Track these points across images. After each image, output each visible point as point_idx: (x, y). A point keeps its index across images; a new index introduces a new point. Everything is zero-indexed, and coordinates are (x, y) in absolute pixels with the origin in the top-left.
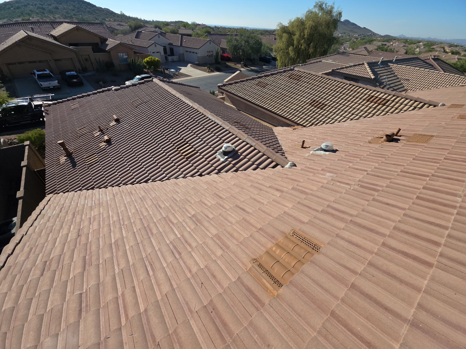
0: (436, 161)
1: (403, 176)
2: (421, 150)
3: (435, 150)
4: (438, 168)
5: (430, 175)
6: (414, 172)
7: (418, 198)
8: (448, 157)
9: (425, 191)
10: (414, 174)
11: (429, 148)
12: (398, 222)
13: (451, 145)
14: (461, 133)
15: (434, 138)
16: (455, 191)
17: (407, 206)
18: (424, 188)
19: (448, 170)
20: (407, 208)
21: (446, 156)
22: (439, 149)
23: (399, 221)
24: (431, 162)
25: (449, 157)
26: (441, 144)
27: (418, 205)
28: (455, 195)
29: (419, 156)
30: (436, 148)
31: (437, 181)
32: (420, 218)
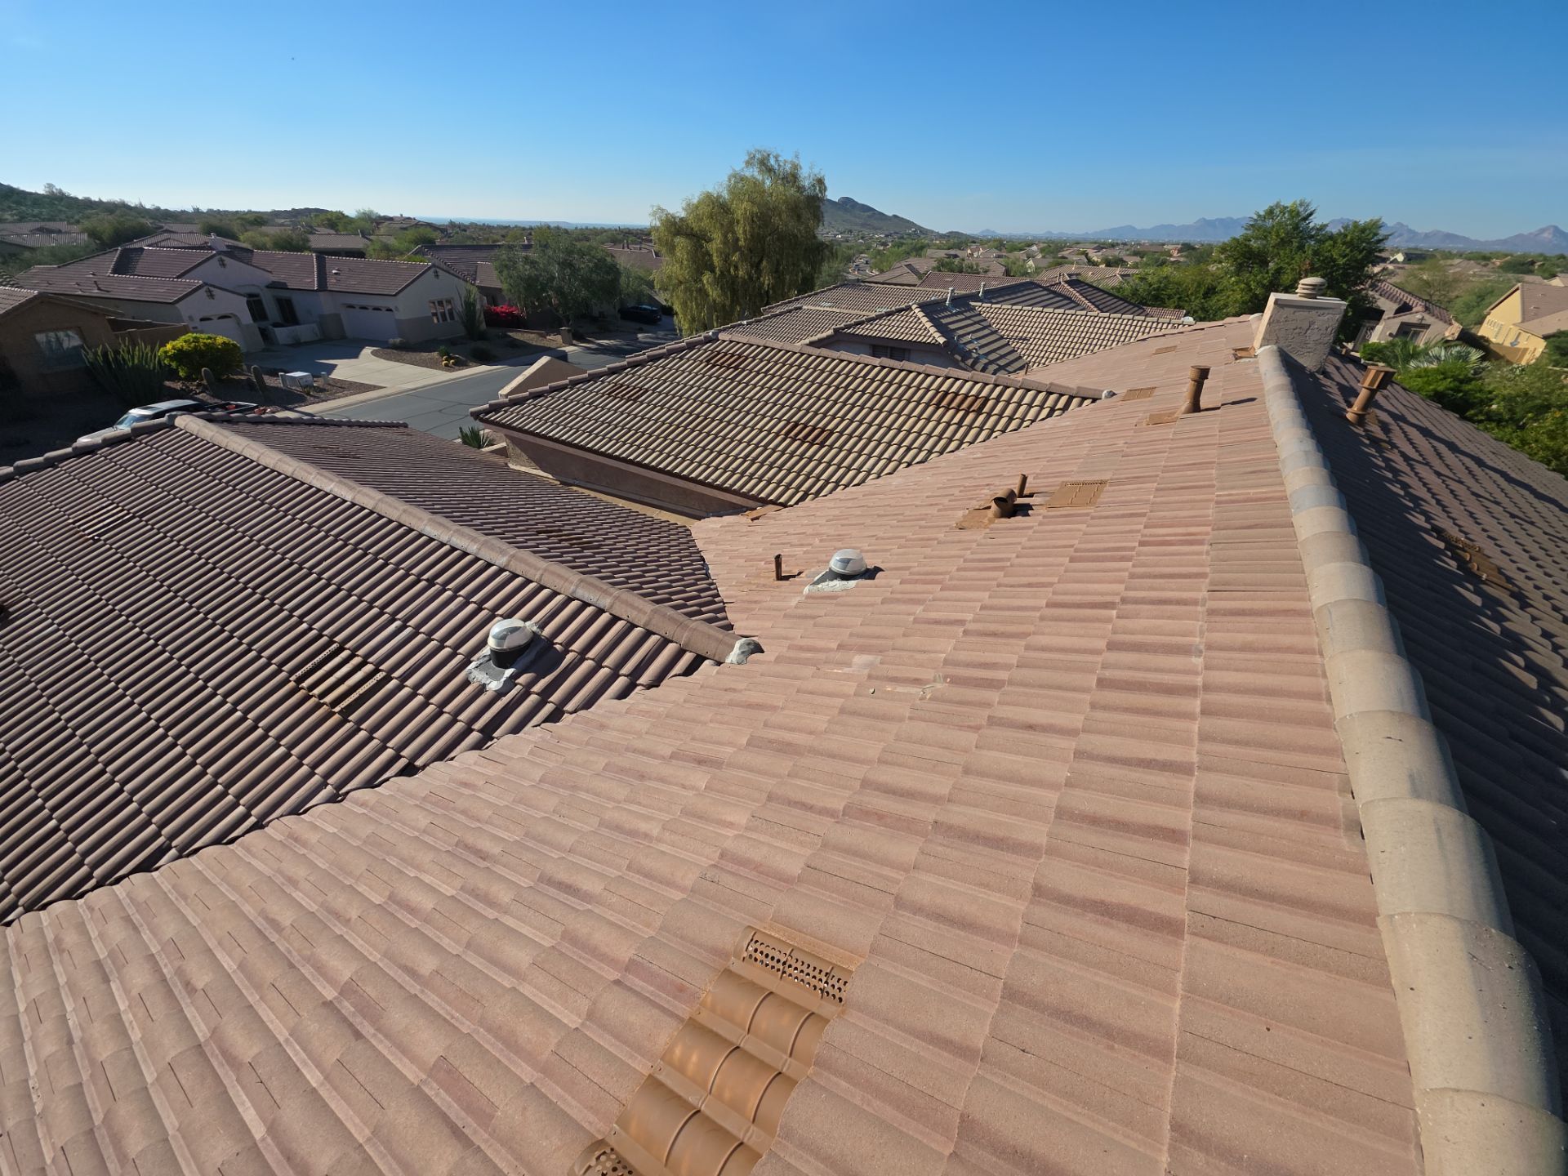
0: (1124, 553)
1: (1056, 620)
2: (1083, 527)
3: (1115, 521)
4: (1132, 576)
5: (1117, 599)
6: (1078, 599)
7: (1102, 683)
8: (1146, 536)
9: (1113, 657)
10: (1079, 606)
11: (1101, 518)
12: (1066, 785)
13: (1147, 501)
14: (1163, 463)
15: (1108, 488)
16: (1182, 636)
17: (1077, 720)
18: (1112, 646)
19: (1156, 577)
20: (1080, 725)
21: (1143, 536)
22: (1123, 516)
23: (1069, 784)
24: (1113, 559)
25: (1151, 536)
26: (1125, 503)
27: (1105, 708)
28: (1185, 650)
29: (1083, 546)
30: (1117, 517)
31: (1137, 616)
32: (1118, 753)
